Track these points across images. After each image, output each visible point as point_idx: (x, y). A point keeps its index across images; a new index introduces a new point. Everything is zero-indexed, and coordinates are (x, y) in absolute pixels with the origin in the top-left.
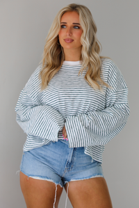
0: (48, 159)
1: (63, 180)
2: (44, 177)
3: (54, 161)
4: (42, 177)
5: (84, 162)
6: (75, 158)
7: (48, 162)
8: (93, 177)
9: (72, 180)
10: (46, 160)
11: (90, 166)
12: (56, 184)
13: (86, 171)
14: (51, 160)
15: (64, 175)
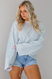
1: (23, 65)
8: (34, 64)
9: (26, 65)
11: (33, 60)
12: (21, 67)
15: (23, 64)
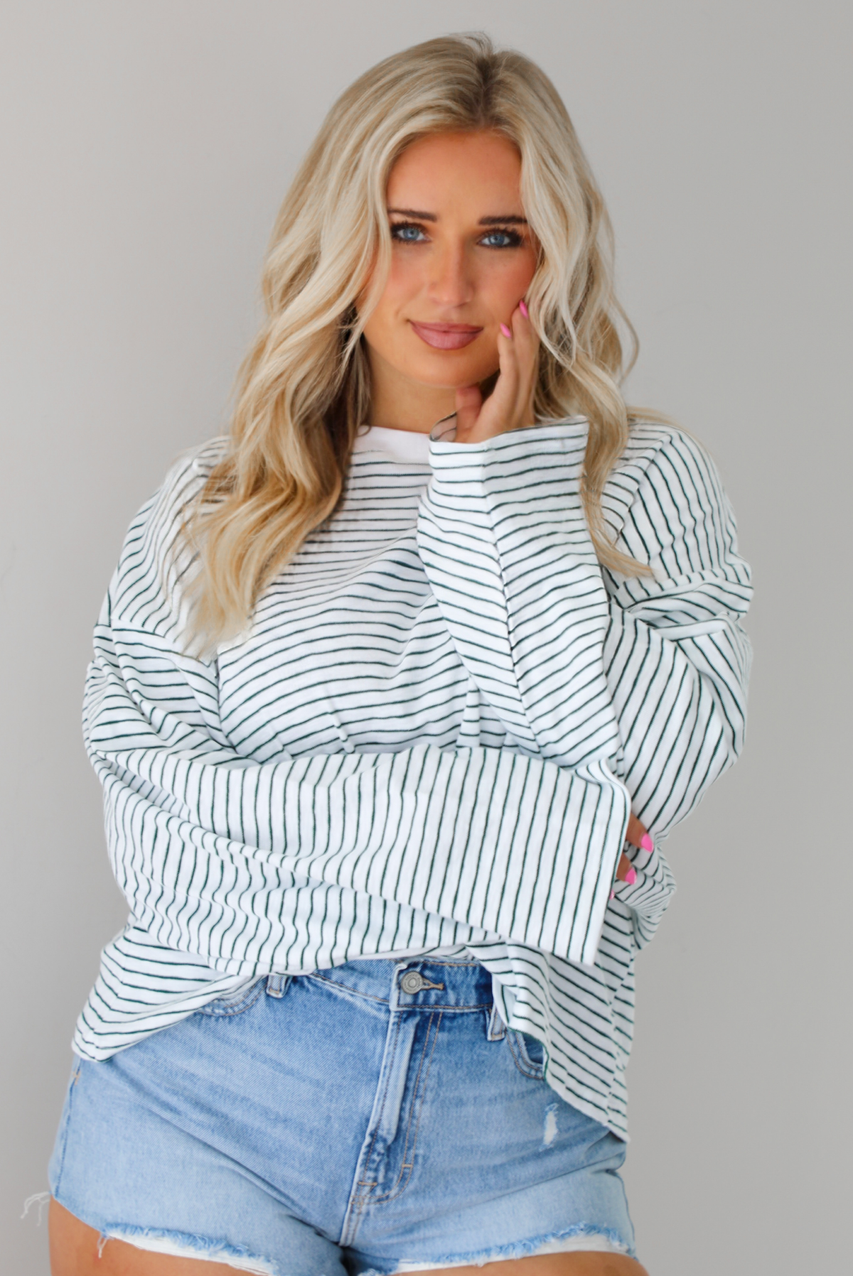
0: (238, 1114)
2: (209, 1240)
3: (278, 1132)
4: (189, 1237)
5: (493, 1139)
6: (424, 1112)
7: (239, 1134)
8: (554, 1247)
9: (405, 1267)
10: (225, 1125)
11: (531, 1169)
13: (505, 1205)
14: (254, 1121)
15: (354, 1232)
